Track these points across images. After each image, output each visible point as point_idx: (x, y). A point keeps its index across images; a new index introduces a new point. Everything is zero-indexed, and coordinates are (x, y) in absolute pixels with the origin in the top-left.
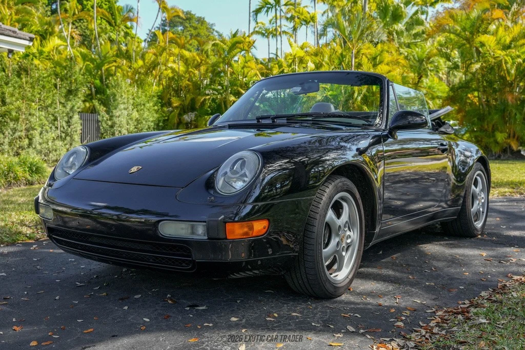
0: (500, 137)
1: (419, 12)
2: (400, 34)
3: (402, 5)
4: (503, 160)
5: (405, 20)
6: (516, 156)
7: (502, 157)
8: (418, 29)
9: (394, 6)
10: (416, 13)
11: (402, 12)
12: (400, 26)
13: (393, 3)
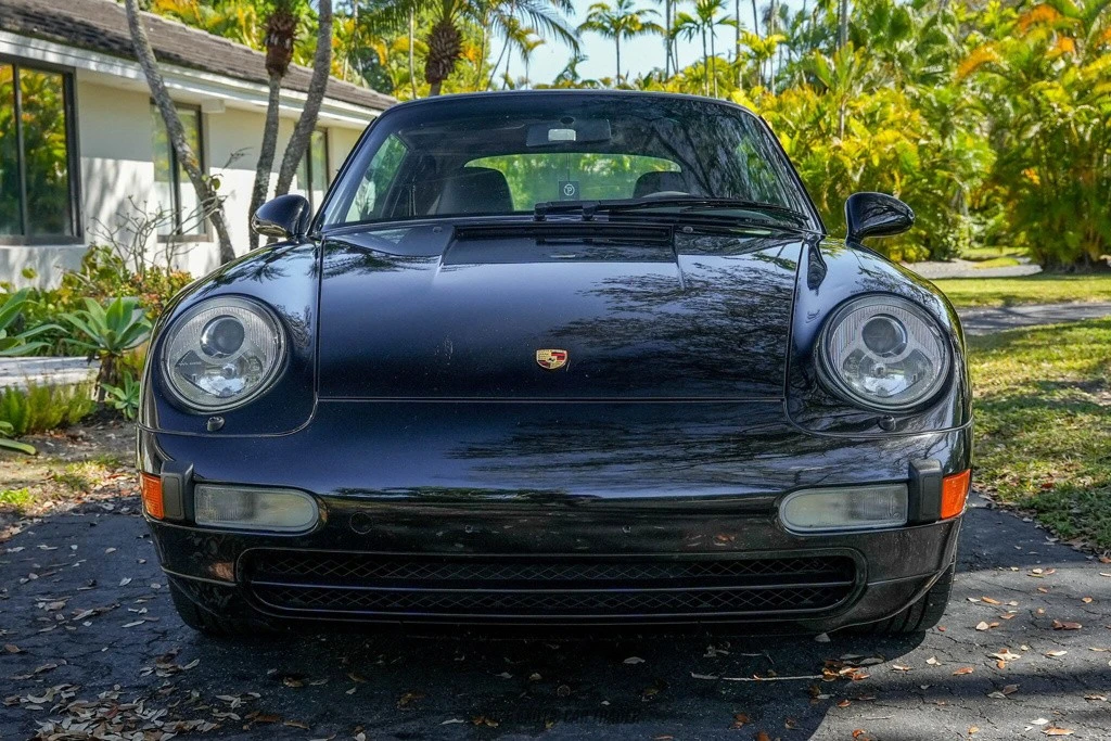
0: (1073, 237)
1: (939, 19)
2: (905, 59)
3: (909, 9)
4: (1077, 274)
5: (915, 34)
6: (1101, 269)
7: (1076, 271)
8: (938, 49)
9: (896, 10)
10: (933, 21)
11: (909, 21)
12: (904, 45)
13: (893, 5)
